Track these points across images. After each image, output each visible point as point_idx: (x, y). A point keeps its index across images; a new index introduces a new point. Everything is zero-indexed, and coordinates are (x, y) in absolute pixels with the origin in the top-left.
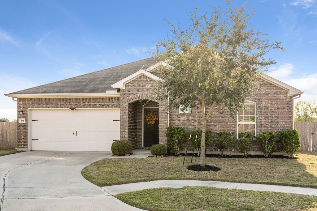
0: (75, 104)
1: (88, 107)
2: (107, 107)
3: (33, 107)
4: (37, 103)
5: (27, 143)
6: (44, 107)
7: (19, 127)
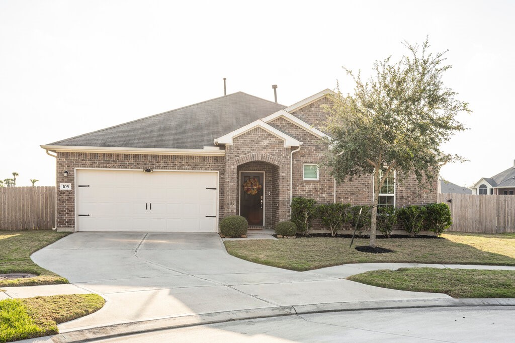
0: (152, 164)
1: (171, 169)
2: (199, 170)
3: (84, 165)
4: (91, 160)
5: (74, 220)
6: (101, 167)
7: (61, 195)
